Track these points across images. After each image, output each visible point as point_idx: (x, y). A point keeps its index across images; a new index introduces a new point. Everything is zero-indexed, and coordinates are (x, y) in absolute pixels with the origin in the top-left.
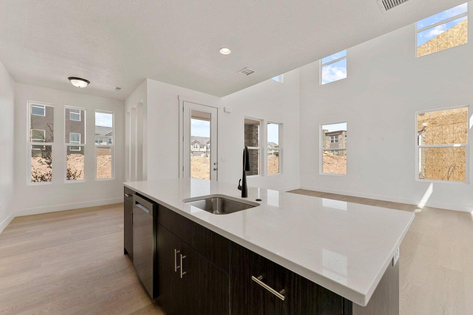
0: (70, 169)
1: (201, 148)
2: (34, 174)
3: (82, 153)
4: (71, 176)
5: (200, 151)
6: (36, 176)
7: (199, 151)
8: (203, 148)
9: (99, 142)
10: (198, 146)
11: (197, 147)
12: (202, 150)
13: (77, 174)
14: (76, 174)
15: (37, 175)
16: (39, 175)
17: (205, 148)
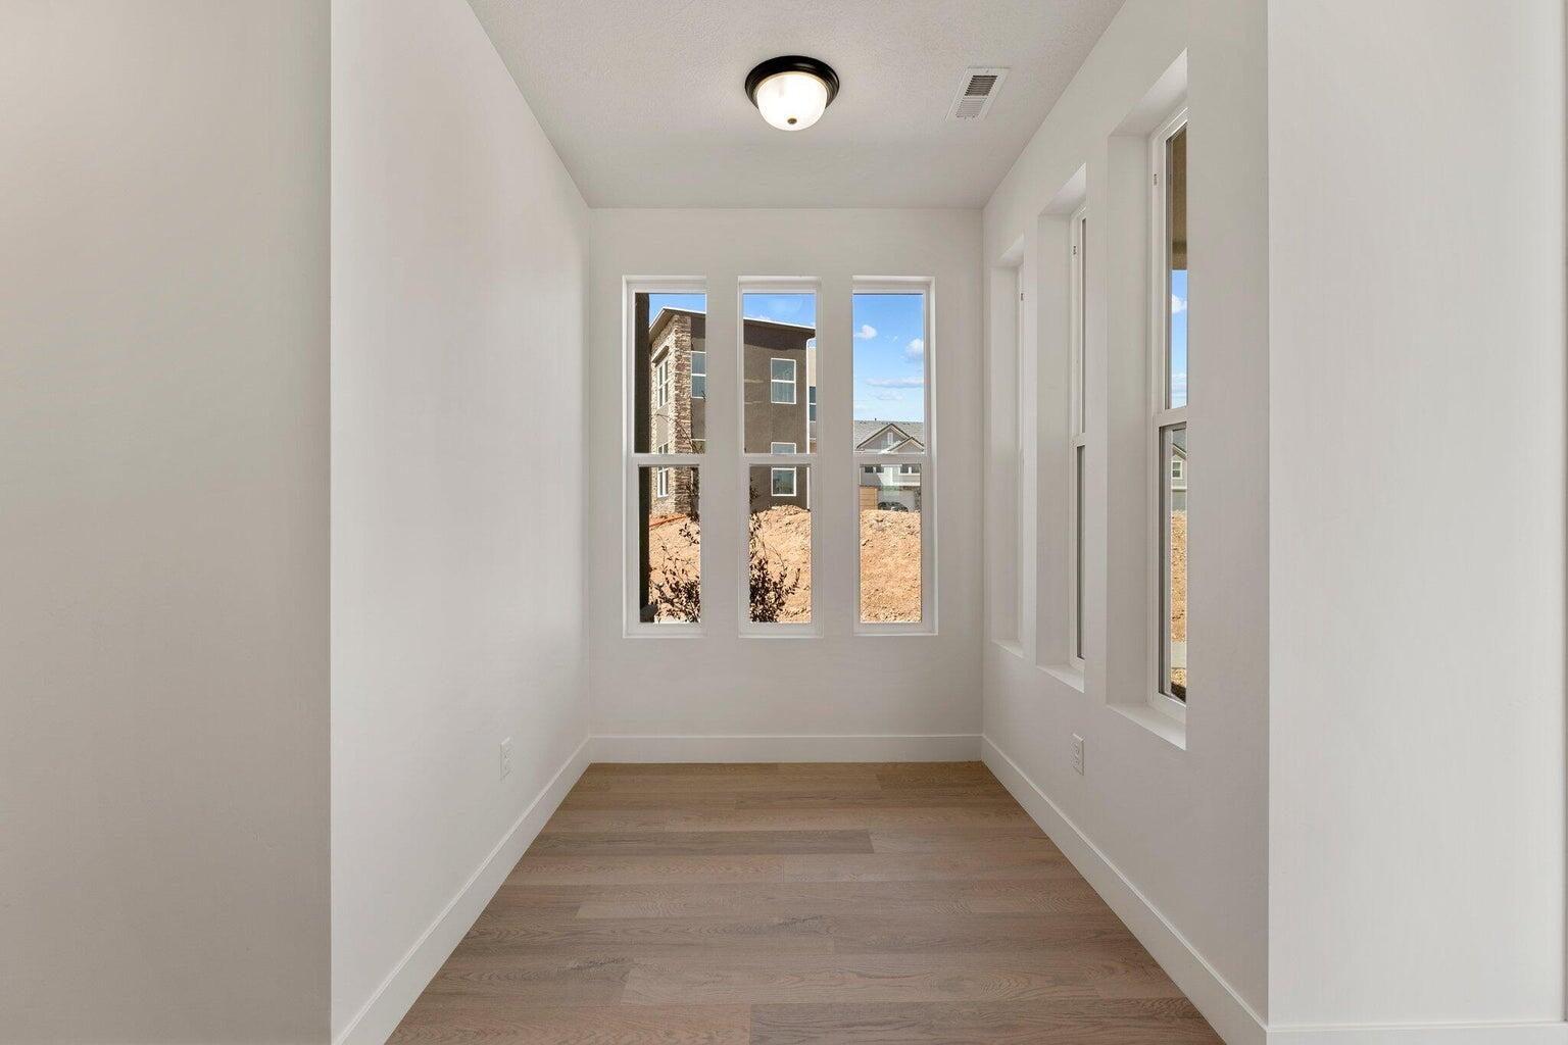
0: (767, 562)
2: (670, 577)
3: (800, 502)
4: (767, 591)
6: (677, 584)
13: (788, 582)
14: (785, 581)
15: (677, 579)
16: (683, 581)
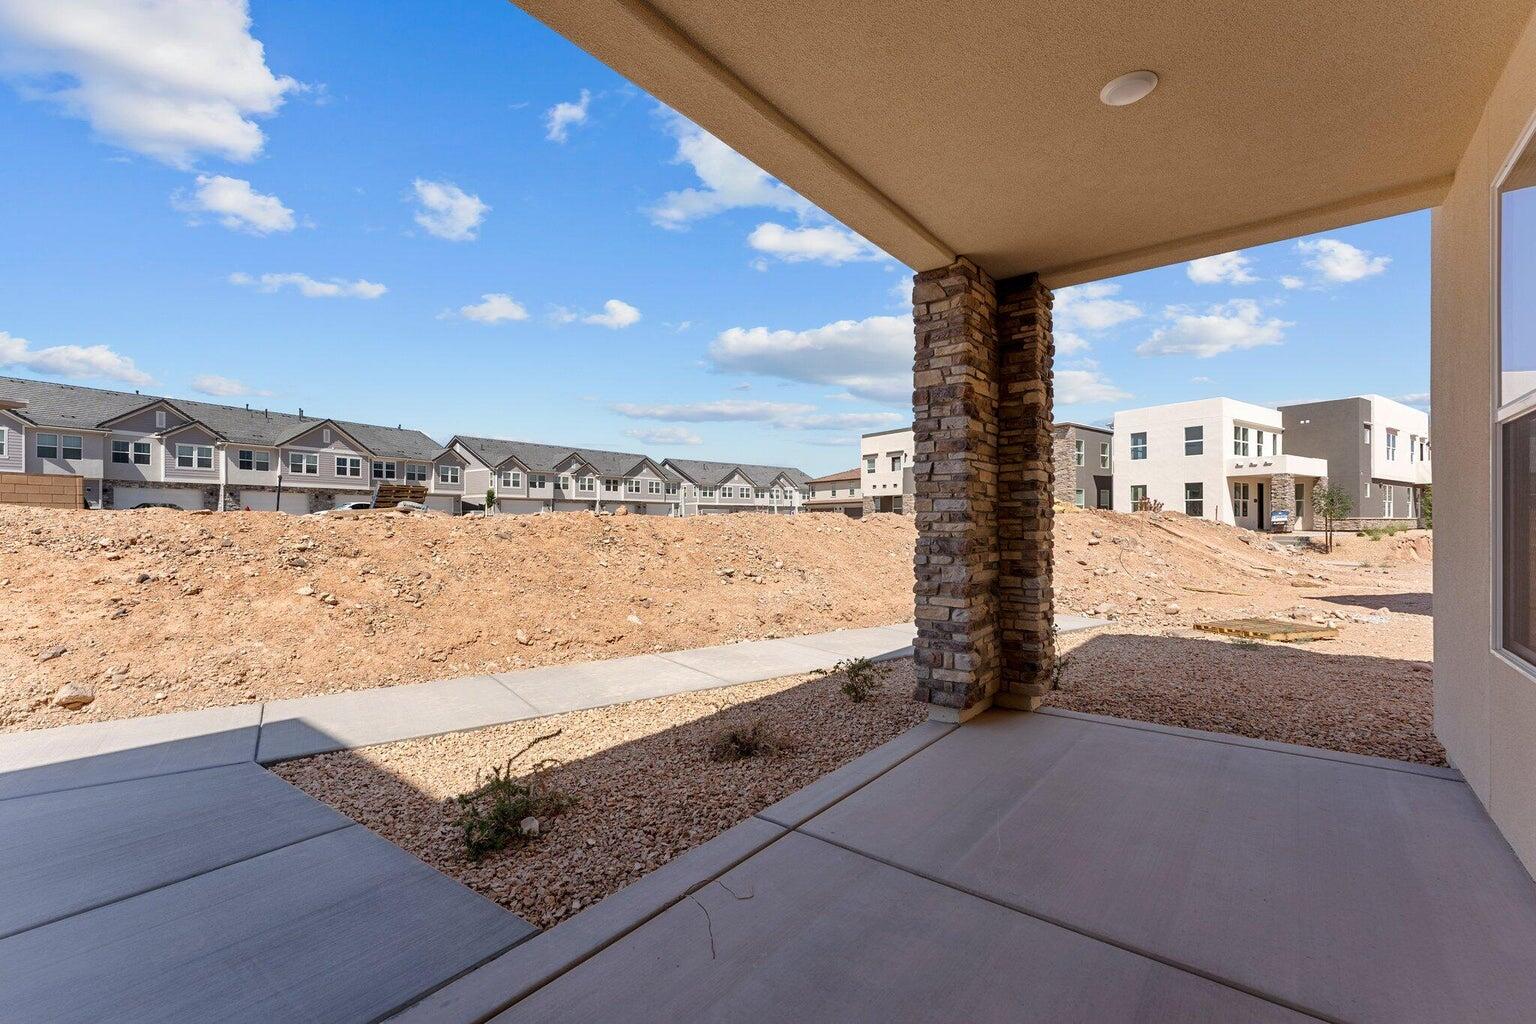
1: (533, 485)
5: (531, 497)
7: (525, 497)
8: (542, 485)
9: (60, 454)
10: (523, 479)
11: (516, 484)
12: (537, 493)
17: (549, 486)
